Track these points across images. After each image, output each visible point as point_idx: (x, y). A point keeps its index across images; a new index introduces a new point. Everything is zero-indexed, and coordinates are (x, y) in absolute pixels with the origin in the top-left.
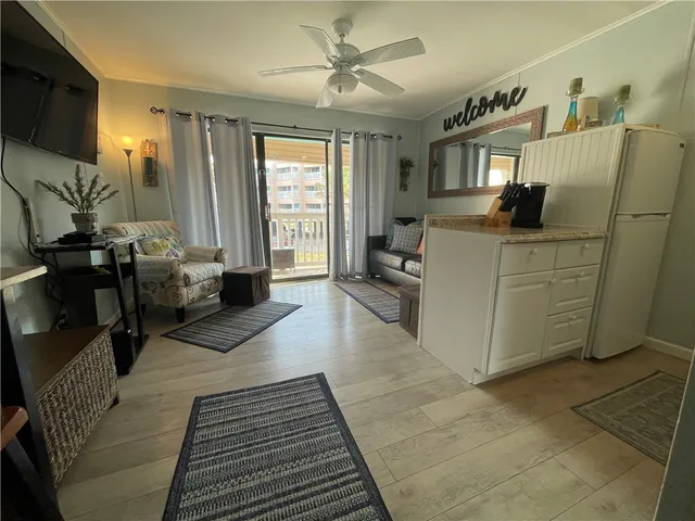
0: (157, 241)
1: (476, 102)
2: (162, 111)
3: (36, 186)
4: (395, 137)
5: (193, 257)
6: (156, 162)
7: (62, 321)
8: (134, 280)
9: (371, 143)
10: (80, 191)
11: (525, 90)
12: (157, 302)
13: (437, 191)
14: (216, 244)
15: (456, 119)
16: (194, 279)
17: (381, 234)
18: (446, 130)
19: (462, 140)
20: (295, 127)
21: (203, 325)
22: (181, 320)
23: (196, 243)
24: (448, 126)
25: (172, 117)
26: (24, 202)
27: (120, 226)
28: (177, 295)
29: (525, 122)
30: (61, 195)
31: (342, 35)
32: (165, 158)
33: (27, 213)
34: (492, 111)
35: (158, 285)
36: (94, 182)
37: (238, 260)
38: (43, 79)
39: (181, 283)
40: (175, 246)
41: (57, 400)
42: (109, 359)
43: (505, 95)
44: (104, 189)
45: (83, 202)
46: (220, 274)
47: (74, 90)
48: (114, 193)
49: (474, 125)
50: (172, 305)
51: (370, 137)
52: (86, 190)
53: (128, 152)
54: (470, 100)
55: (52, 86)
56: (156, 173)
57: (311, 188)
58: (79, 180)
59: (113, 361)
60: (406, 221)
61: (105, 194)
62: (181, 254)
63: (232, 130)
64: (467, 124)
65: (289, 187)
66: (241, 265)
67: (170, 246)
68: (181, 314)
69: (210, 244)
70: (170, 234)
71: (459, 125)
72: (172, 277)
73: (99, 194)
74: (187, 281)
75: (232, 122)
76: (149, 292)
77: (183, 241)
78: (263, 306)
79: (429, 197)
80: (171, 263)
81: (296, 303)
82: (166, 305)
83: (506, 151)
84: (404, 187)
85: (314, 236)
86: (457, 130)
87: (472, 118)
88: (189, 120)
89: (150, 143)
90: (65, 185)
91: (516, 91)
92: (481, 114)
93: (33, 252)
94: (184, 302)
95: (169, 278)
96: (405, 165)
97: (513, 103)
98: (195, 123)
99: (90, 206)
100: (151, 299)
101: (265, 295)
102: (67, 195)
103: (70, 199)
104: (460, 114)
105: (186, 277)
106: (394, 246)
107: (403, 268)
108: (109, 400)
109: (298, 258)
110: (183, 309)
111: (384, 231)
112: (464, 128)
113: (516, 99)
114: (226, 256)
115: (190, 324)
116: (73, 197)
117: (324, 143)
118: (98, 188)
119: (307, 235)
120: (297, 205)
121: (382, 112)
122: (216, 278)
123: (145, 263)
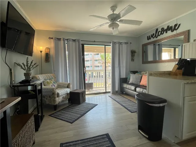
0: (48, 81)
1: (160, 30)
2: (52, 38)
3: (15, 64)
4: (129, 43)
5: (60, 86)
6: (49, 55)
7: (18, 110)
8: (41, 95)
9: (120, 45)
10: (27, 66)
11: (180, 25)
12: (47, 103)
13: (145, 61)
14: (67, 82)
15: (152, 36)
16: (60, 94)
17: (125, 77)
18: (148, 40)
19: (154, 43)
20: (95, 41)
21: (63, 111)
22: (55, 110)
23: (61, 81)
24: (149, 38)
25: (55, 40)
26: (11, 70)
27: (37, 76)
28: (55, 101)
29: (181, 36)
30: (21, 67)
31: (113, 11)
32: (52, 53)
33: (11, 73)
34: (166, 32)
35: (48, 97)
36: (32, 62)
37: (75, 87)
38: (18, 30)
39: (56, 96)
40: (54, 83)
41: (16, 145)
42: (33, 127)
43: (171, 27)
44: (34, 64)
45: (28, 69)
46: (69, 92)
47: (27, 33)
48: (37, 65)
49: (159, 38)
50: (53, 104)
51: (120, 43)
52: (29, 65)
53: (41, 52)
54: (157, 30)
55: (21, 33)
56: (49, 58)
57: (96, 60)
58: (27, 62)
59: (34, 127)
60: (134, 72)
61: (35, 66)
62: (56, 85)
63: (74, 43)
64: (156, 38)
65: (89, 60)
66: (75, 89)
67: (52, 83)
68: (55, 107)
69: (65, 82)
70: (52, 78)
71: (153, 38)
72: (54, 94)
73: (33, 66)
74: (58, 95)
75: (74, 40)
76: (45, 99)
77: (56, 81)
78: (83, 104)
79: (142, 63)
80: (53, 89)
81: (96, 103)
82: (51, 104)
83: (170, 46)
84: (133, 60)
85: (97, 77)
86: (152, 40)
87: (158, 35)
88: (61, 40)
89: (48, 48)
90: (23, 64)
91: (176, 25)
92: (161, 34)
93: (12, 87)
94: (57, 103)
95: (53, 94)
96: (133, 53)
97: (175, 29)
98: (62, 42)
99: (30, 70)
100: (46, 101)
101: (84, 100)
102: (23, 67)
103: (24, 68)
104: (153, 34)
105: (58, 94)
106: (131, 81)
107: (135, 90)
108: (32, 143)
109: (94, 85)
110: (56, 105)
111: (126, 76)
112: (155, 39)
113: (176, 28)
114: (71, 86)
115: (58, 111)
116: (25, 67)
117: (104, 46)
118: (33, 64)
119: (95, 77)
120: (91, 66)
121: (125, 35)
122: (67, 94)
123: (45, 89)
